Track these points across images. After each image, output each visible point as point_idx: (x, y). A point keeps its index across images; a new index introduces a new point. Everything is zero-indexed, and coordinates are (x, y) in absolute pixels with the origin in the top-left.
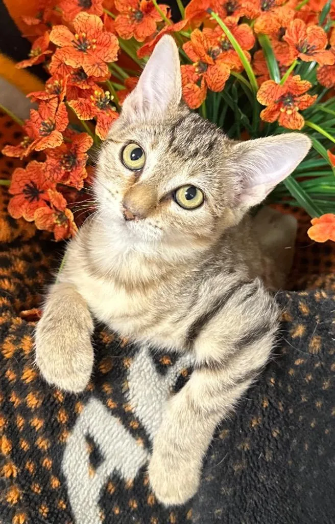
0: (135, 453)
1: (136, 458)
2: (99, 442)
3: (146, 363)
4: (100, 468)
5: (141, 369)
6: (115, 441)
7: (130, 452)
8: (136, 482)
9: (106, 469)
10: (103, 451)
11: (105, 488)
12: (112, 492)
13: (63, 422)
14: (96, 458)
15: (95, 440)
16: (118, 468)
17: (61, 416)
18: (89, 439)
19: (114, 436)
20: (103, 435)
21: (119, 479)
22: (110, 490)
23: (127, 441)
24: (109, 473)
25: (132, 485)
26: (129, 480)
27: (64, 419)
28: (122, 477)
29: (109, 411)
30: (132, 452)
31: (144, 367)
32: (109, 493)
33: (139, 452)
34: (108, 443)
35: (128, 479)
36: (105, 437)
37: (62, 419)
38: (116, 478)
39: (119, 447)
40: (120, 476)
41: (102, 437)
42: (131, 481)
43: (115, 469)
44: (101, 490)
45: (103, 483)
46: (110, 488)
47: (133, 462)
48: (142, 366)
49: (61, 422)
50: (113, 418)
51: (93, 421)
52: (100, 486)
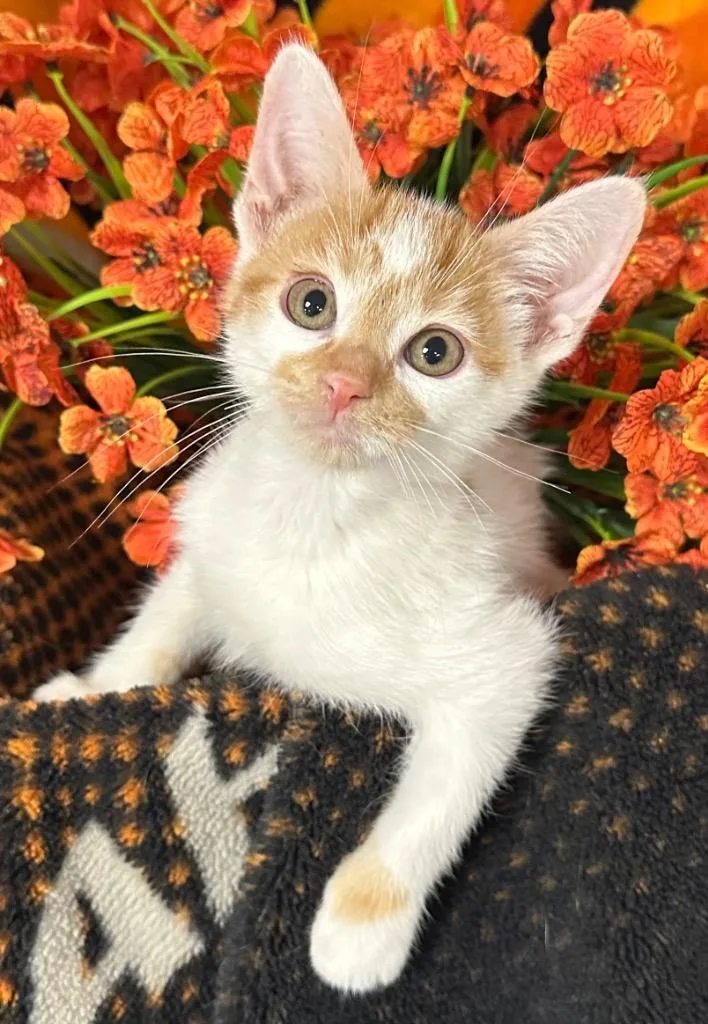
0: (169, 938)
1: (171, 949)
2: (101, 911)
3: (198, 754)
4: (102, 964)
5: (189, 762)
6: (130, 911)
7: (158, 937)
8: (168, 993)
9: (112, 967)
10: (109, 928)
11: (106, 1005)
12: (119, 1015)
13: (37, 861)
14: (95, 944)
15: (94, 906)
16: (133, 966)
17: (33, 848)
18: (84, 903)
19: (128, 903)
20: (108, 898)
21: (135, 986)
22: (118, 1011)
23: (153, 915)
24: (116, 974)
25: (161, 1002)
26: (155, 990)
27: (37, 855)
28: (139, 984)
29: (121, 852)
30: (164, 938)
31: (194, 760)
32: (114, 1017)
33: (175, 939)
34: (118, 915)
35: (152, 988)
36: (111, 903)
37: (33, 855)
38: (128, 986)
39: (138, 924)
40: (137, 981)
41: (106, 903)
42: (158, 993)
43: (127, 968)
44: (100, 1008)
45: (104, 996)
46: (117, 1007)
47: (164, 956)
48: (190, 758)
49: (32, 860)
50: (128, 866)
51: (91, 868)
52: (99, 1002)
